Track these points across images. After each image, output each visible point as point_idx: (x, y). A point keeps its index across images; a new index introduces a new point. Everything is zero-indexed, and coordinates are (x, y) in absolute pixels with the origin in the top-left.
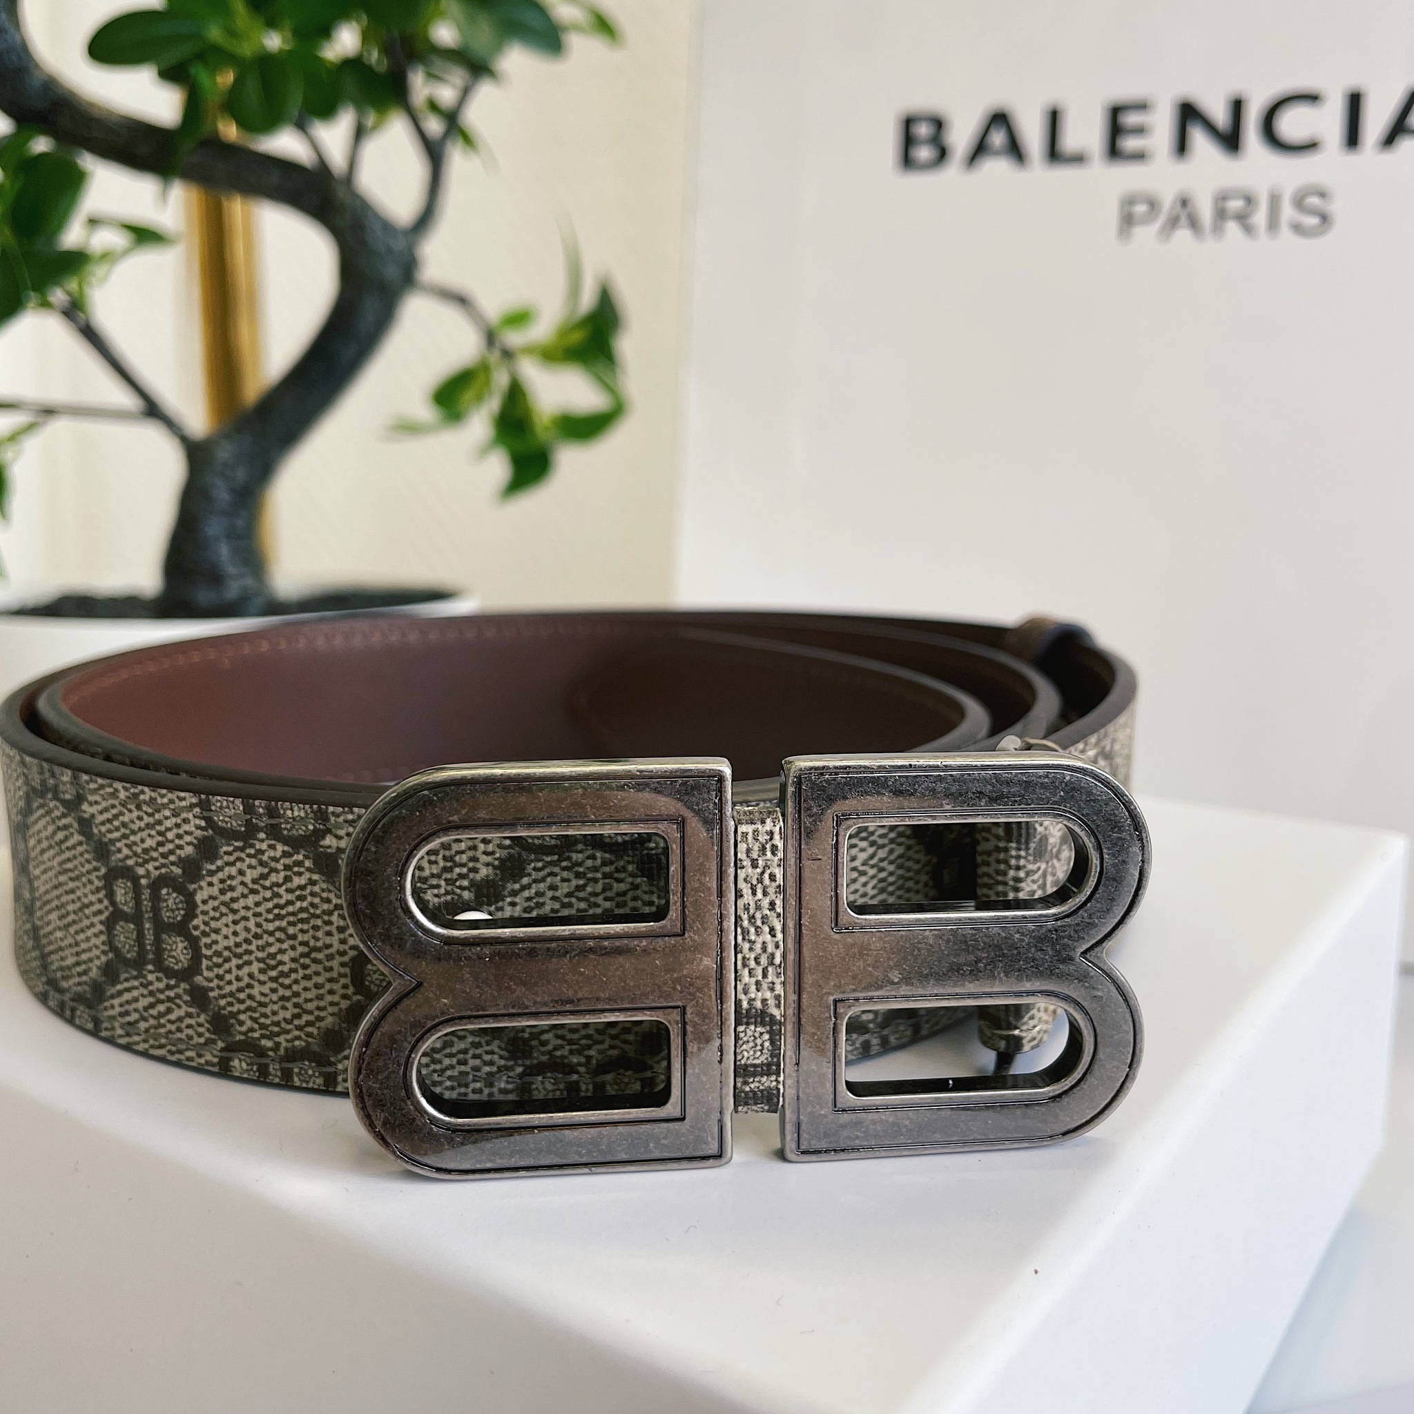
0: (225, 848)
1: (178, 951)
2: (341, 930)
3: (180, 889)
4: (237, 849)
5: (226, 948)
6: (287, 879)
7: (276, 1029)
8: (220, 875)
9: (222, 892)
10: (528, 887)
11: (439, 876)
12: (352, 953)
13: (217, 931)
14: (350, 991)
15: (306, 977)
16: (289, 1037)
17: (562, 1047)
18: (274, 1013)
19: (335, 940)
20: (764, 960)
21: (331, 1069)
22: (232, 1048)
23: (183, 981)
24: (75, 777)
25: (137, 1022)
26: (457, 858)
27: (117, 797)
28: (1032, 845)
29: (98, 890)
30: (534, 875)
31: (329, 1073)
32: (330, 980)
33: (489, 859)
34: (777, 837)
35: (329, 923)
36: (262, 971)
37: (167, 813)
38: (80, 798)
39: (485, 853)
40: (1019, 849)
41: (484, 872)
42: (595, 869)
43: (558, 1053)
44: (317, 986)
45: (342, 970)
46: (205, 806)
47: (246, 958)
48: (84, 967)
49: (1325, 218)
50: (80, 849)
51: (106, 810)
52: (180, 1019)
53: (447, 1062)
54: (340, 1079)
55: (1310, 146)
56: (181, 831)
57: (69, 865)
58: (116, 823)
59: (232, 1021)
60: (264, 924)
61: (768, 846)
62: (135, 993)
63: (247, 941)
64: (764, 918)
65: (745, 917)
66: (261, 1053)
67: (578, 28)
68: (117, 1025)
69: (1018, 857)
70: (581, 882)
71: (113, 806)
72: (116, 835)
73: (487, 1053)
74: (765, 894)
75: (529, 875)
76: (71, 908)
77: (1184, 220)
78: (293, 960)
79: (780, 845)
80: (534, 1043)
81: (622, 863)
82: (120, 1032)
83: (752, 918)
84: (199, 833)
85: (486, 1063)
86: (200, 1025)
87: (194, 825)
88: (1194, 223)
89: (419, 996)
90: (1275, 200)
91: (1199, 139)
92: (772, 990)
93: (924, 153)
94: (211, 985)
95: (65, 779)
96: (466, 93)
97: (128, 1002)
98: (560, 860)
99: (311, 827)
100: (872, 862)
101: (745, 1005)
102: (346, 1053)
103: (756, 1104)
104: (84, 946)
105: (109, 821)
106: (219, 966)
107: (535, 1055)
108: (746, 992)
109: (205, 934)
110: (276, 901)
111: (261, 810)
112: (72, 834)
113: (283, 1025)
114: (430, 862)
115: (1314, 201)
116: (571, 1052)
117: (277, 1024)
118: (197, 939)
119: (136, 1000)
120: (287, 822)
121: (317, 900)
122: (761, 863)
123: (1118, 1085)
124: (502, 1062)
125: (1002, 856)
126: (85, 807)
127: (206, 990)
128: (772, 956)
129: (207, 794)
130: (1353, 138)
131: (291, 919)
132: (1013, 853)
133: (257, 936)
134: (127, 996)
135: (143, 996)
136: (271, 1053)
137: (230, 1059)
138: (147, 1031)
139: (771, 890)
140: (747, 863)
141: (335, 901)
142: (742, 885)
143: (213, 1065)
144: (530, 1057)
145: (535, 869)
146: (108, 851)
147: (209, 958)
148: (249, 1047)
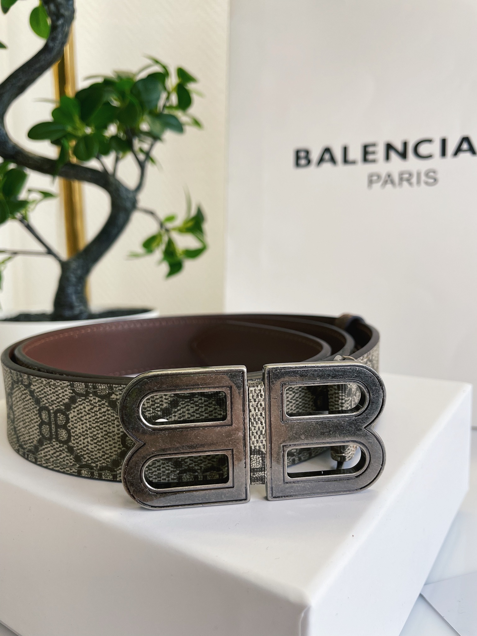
0: (79, 400)
1: (63, 434)
2: (118, 426)
3: (64, 413)
4: (83, 400)
5: (80, 433)
6: (100, 409)
7: (96, 460)
8: (77, 409)
9: (78, 414)
10: (180, 410)
11: (150, 407)
12: (121, 434)
13: (76, 427)
14: (121, 446)
15: (107, 442)
16: (101, 462)
17: (192, 464)
18: (96, 455)
19: (116, 429)
20: (259, 433)
21: (115, 473)
22: (82, 467)
23: (65, 444)
24: (28, 377)
25: (49, 458)
26: (156, 401)
27: (43, 383)
28: (347, 392)
29: (36, 414)
30: (182, 406)
31: (114, 474)
32: (114, 443)
33: (166, 401)
34: (262, 391)
35: (114, 424)
36: (91, 440)
37: (59, 388)
38: (30, 384)
39: (165, 399)
40: (342, 393)
41: (165, 405)
42: (202, 403)
43: (191, 466)
44: (110, 445)
45: (118, 439)
46: (72, 385)
47: (86, 436)
48: (32, 440)
49: (435, 180)
50: (30, 401)
51: (39, 388)
52: (64, 457)
53: (154, 469)
54: (118, 476)
55: (430, 157)
56: (64, 394)
57: (27, 406)
58: (42, 392)
59: (82, 458)
60: (92, 424)
61: (259, 394)
62: (49, 449)
63: (86, 430)
64: (259, 419)
65: (252, 418)
66: (92, 468)
67: (189, 124)
68: (43, 460)
69: (342, 396)
70: (197, 408)
71: (41, 386)
72: (43, 396)
73: (167, 466)
74: (259, 410)
75: (180, 406)
76: (27, 421)
77: (389, 182)
78: (102, 436)
79: (263, 394)
80: (183, 462)
81: (211, 401)
82: (44, 462)
83: (255, 419)
84: (70, 395)
85: (167, 470)
86: (71, 459)
87: (68, 392)
88: (392, 182)
89: (145, 448)
90: (419, 175)
91: (393, 155)
92: (262, 443)
93: (303, 162)
94: (74, 445)
95: (25, 377)
96: (152, 146)
97: (47, 452)
98: (190, 401)
99: (107, 392)
100: (294, 399)
101: (253, 448)
102: (120, 467)
103: (257, 481)
104: (31, 433)
105: (40, 391)
106: (77, 439)
107: (183, 466)
108: (253, 444)
109: (72, 428)
110: (96, 417)
111: (91, 387)
112: (27, 396)
113: (99, 458)
114: (147, 403)
115: (432, 174)
116: (195, 465)
117: (97, 458)
118: (70, 430)
119: (49, 451)
120: (99, 390)
121: (110, 416)
122: (257, 400)
123: (378, 472)
124: (172, 469)
125: (337, 395)
126: (32, 387)
127: (72, 447)
128: (262, 431)
129: (73, 382)
130: (444, 153)
131: (101, 423)
132: (340, 394)
133: (90, 429)
134: (46, 450)
135: (51, 450)
136: (94, 468)
137: (81, 470)
138: (53, 461)
139: (261, 409)
140: (252, 400)
141: (115, 416)
142: (251, 408)
143: (75, 472)
144: (182, 467)
145: (182, 404)
146: (39, 401)
147: (73, 436)
148: (88, 466)
